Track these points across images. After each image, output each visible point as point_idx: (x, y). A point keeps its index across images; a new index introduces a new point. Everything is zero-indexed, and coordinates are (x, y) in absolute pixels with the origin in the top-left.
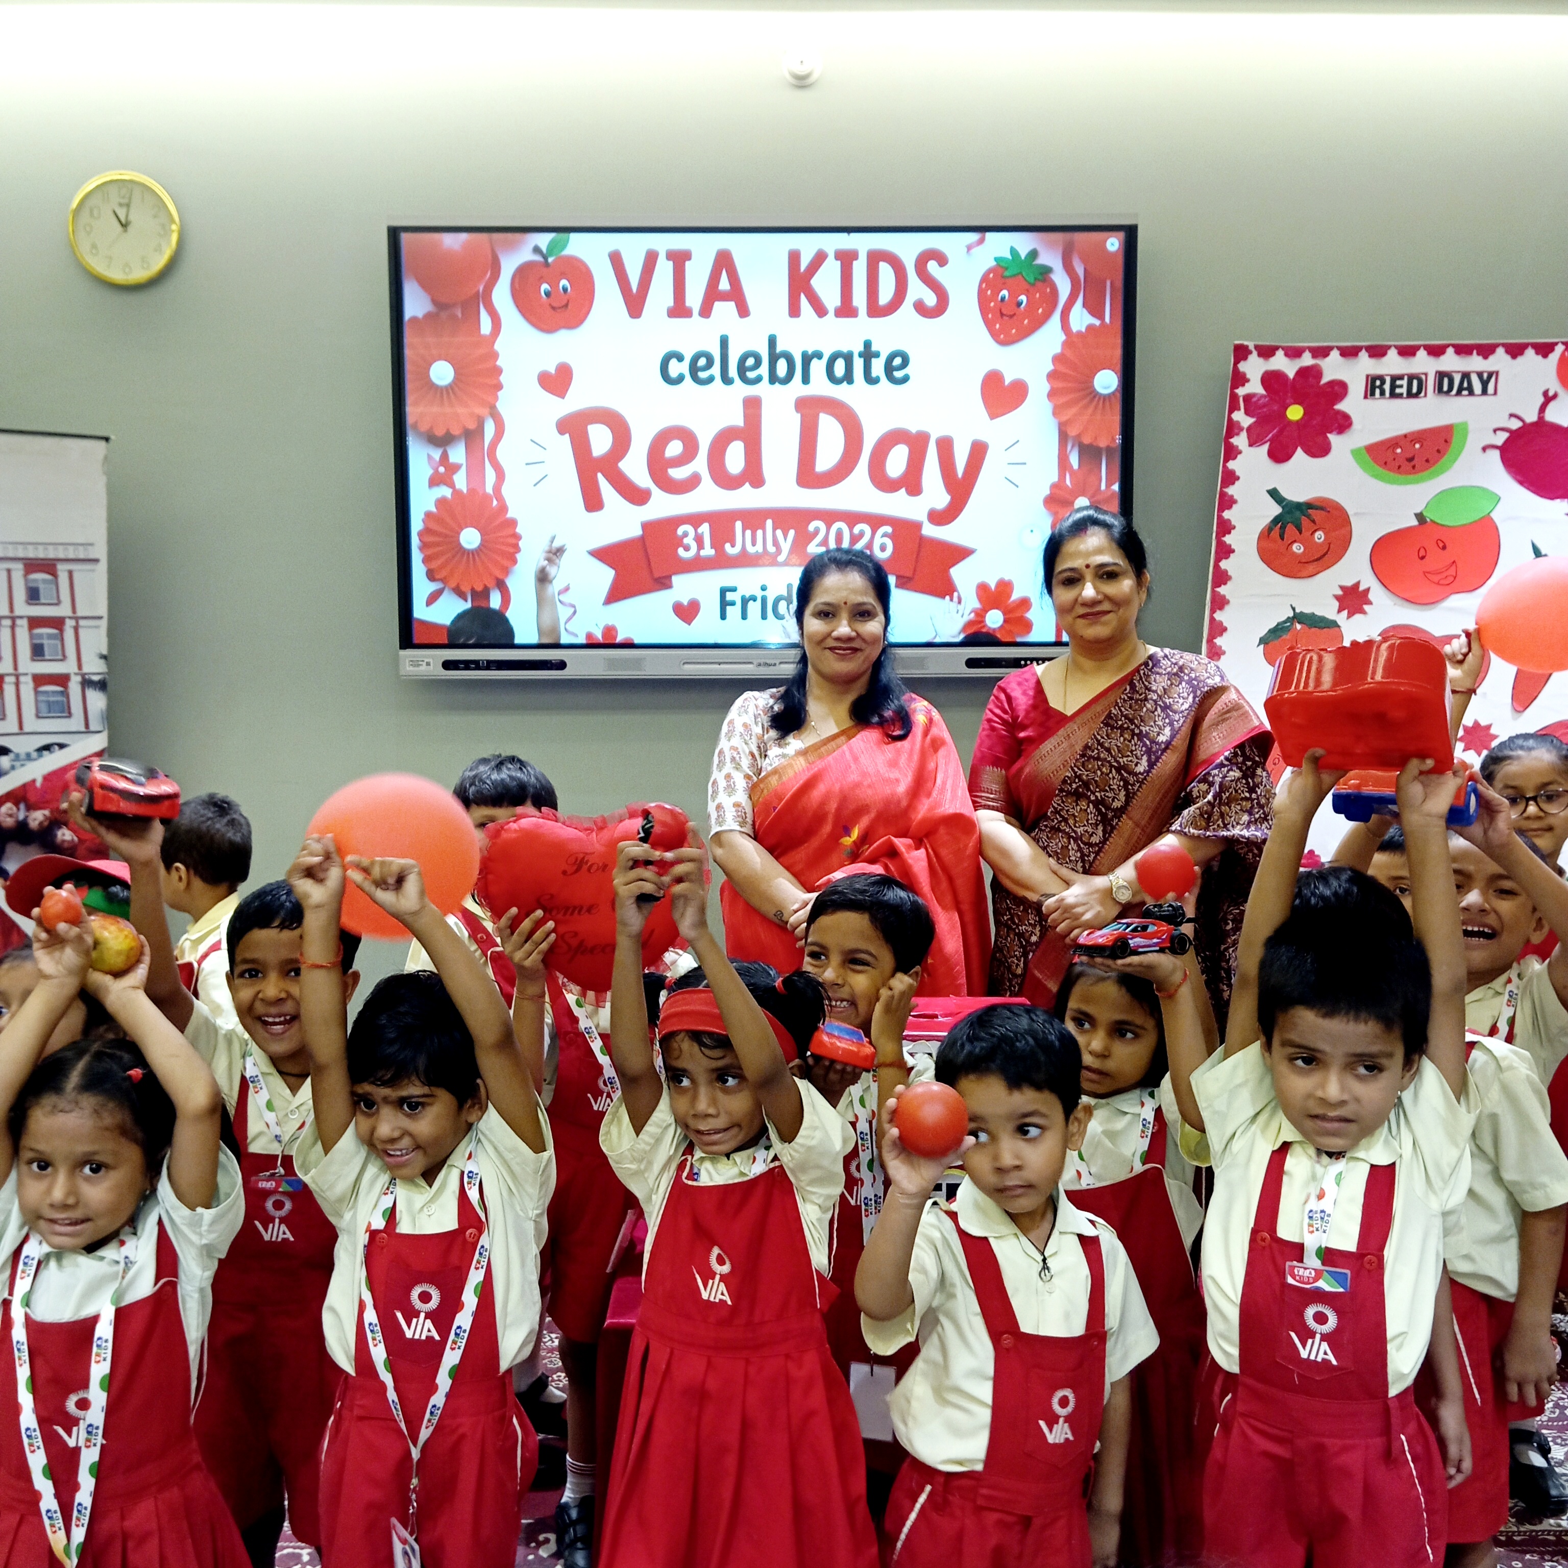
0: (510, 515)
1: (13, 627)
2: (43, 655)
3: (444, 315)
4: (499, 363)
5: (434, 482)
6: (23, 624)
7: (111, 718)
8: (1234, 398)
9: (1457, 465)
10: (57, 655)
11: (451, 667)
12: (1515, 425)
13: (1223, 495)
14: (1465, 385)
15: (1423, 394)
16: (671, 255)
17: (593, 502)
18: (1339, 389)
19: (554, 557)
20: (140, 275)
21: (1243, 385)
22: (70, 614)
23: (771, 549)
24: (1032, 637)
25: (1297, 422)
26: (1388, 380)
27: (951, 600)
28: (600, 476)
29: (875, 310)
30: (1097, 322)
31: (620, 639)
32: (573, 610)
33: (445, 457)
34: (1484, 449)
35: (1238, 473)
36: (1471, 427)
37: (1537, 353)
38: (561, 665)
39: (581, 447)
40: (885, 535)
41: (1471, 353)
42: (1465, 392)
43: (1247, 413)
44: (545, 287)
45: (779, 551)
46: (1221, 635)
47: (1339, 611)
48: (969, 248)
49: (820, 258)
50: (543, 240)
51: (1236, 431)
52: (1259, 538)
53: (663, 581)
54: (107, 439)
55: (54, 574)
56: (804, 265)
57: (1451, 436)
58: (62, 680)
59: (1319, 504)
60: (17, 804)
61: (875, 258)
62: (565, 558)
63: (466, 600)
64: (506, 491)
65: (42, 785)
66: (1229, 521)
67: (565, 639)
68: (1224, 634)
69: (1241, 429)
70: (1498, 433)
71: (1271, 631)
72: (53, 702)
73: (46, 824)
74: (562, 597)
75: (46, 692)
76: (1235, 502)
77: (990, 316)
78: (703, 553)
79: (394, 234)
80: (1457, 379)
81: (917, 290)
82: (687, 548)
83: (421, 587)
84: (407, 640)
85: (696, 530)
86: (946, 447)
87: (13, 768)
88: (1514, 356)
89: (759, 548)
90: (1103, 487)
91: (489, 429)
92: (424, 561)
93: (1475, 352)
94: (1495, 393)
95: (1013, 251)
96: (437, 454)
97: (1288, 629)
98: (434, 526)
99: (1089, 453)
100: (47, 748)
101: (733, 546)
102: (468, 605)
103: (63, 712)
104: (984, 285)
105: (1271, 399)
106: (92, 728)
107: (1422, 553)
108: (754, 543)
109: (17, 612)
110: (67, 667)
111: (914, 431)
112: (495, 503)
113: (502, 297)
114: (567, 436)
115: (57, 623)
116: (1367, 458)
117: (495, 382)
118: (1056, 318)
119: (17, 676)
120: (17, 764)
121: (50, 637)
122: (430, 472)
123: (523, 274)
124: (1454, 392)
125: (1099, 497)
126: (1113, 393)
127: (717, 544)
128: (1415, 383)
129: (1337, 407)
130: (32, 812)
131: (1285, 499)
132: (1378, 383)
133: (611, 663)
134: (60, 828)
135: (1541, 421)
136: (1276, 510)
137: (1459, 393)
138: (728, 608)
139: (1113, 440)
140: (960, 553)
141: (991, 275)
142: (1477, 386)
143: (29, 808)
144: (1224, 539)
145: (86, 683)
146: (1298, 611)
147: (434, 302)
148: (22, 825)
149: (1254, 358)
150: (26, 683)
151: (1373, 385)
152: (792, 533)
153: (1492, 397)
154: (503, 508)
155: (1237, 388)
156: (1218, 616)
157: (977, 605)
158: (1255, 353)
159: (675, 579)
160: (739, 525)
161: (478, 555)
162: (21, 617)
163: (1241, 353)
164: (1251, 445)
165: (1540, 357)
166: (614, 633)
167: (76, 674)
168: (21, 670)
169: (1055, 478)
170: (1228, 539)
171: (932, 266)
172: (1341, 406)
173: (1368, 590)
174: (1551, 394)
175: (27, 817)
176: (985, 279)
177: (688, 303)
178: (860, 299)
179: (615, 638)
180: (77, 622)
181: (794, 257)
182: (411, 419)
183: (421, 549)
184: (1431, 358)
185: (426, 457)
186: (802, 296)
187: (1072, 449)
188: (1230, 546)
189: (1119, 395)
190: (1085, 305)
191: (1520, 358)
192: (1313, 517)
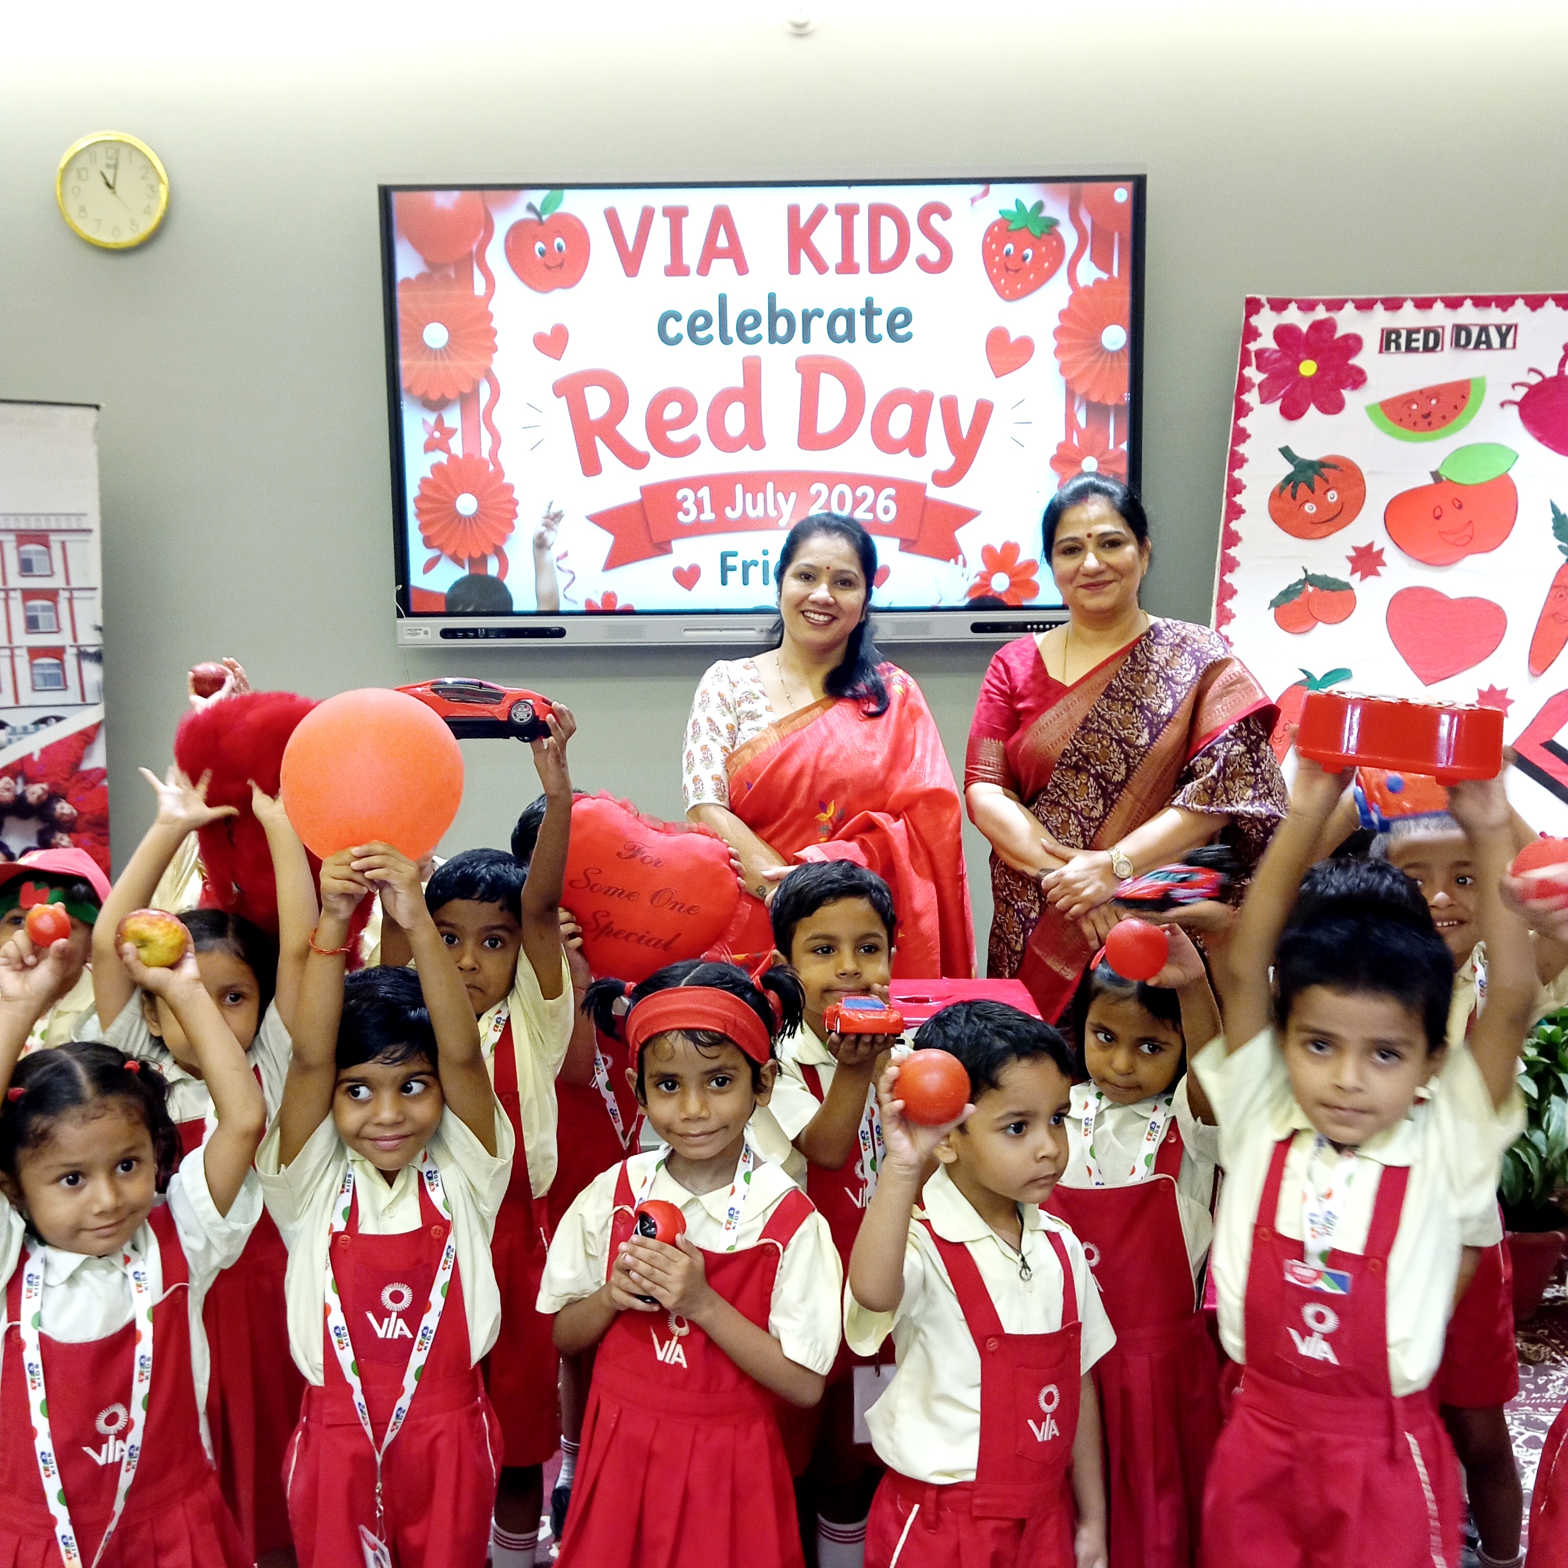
0: (507, 480)
1: (7, 600)
2: (37, 627)
3: (437, 276)
4: (493, 324)
5: (430, 447)
6: (17, 596)
7: (108, 690)
8: (1246, 353)
9: (1475, 421)
10: (52, 627)
11: (450, 635)
12: (1535, 379)
13: (1233, 454)
14: (1483, 338)
15: (1439, 348)
16: (667, 212)
17: (591, 466)
18: (1353, 344)
19: (552, 523)
20: (128, 238)
21: (1255, 340)
22: (64, 585)
23: (772, 513)
24: (1037, 601)
25: (1310, 379)
26: (1404, 334)
27: (956, 563)
28: (598, 440)
29: (877, 266)
30: (1105, 276)
31: (619, 606)
33: (440, 421)
34: (1502, 405)
35: (1249, 431)
36: (1489, 382)
37: (1557, 305)
38: (561, 633)
39: (578, 411)
40: (888, 497)
41: (1489, 305)
42: (1483, 346)
43: (1259, 368)
44: (539, 245)
45: (780, 516)
46: (1231, 597)
47: (1353, 572)
48: (973, 201)
49: (820, 213)
50: (537, 197)
51: (1248, 387)
52: (1271, 497)
53: (663, 546)
54: (97, 407)
55: (47, 545)
56: (804, 219)
57: (1469, 392)
58: (57, 652)
59: (1330, 462)
60: (14, 778)
61: (877, 212)
62: (562, 526)
63: (463, 567)
64: (502, 456)
65: (40, 759)
66: (1239, 481)
67: (563, 607)
68: (1235, 597)
69: (1253, 386)
70: (1517, 388)
71: (1281, 594)
72: (49, 674)
73: (45, 797)
74: (560, 563)
75: (42, 665)
76: (1246, 460)
77: (995, 271)
78: (703, 517)
79: (385, 193)
80: (1475, 332)
81: (920, 244)
82: (687, 513)
83: (418, 554)
84: (404, 609)
85: (696, 495)
86: (950, 406)
87: (10, 742)
88: (1534, 309)
89: (760, 512)
90: (1111, 446)
91: (485, 392)
92: (422, 527)
93: (1493, 304)
94: (1514, 347)
95: (1018, 203)
96: (432, 418)
97: (1300, 592)
98: (431, 493)
99: (1096, 410)
100: (44, 721)
101: (733, 509)
102: (465, 572)
103: (59, 685)
104: (988, 240)
105: (1283, 353)
106: (88, 701)
107: (1438, 513)
108: (755, 506)
109: (11, 585)
110: (63, 639)
111: (917, 390)
112: (491, 467)
113: (495, 256)
114: (564, 398)
115: (51, 595)
116: (1381, 414)
117: (489, 344)
118: (1063, 270)
119: (12, 649)
120: (13, 738)
121: (44, 609)
122: (425, 437)
123: (517, 232)
124: (1472, 345)
125: (1107, 457)
126: (1122, 349)
127: (717, 508)
128: (1432, 336)
129: (1352, 362)
130: (30, 785)
131: (1297, 457)
132: (1393, 337)
133: (611, 629)
134: (58, 801)
135: (1560, 376)
136: (1289, 469)
137: (1477, 347)
138: (729, 573)
139: (1122, 397)
140: (965, 515)
141: (996, 229)
142: (1495, 340)
143: (28, 781)
144: (1235, 499)
145: (82, 655)
146: (1309, 573)
147: (427, 262)
148: (21, 799)
149: (1266, 311)
150: (21, 656)
151: (1389, 340)
152: (793, 496)
153: (1513, 351)
154: (500, 473)
155: (1248, 343)
156: (1228, 578)
157: (982, 568)
158: (1267, 307)
159: (676, 544)
160: (739, 488)
161: (475, 521)
162: (14, 589)
163: (1253, 306)
164: (1262, 402)
165: (1561, 309)
166: (613, 599)
167: (71, 646)
168: (16, 643)
169: (1062, 438)
170: (1238, 499)
171: (935, 220)
172: (1355, 361)
173: (1381, 551)
175: (24, 792)
176: (989, 232)
177: (686, 261)
178: (861, 254)
179: (615, 605)
180: (71, 593)
181: (793, 212)
182: (405, 382)
183: (418, 515)
184: (1449, 312)
185: (421, 421)
186: (802, 252)
187: (1079, 407)
188: (1241, 506)
189: (1127, 352)
190: (1093, 258)
191: (1539, 311)
192: (1326, 476)
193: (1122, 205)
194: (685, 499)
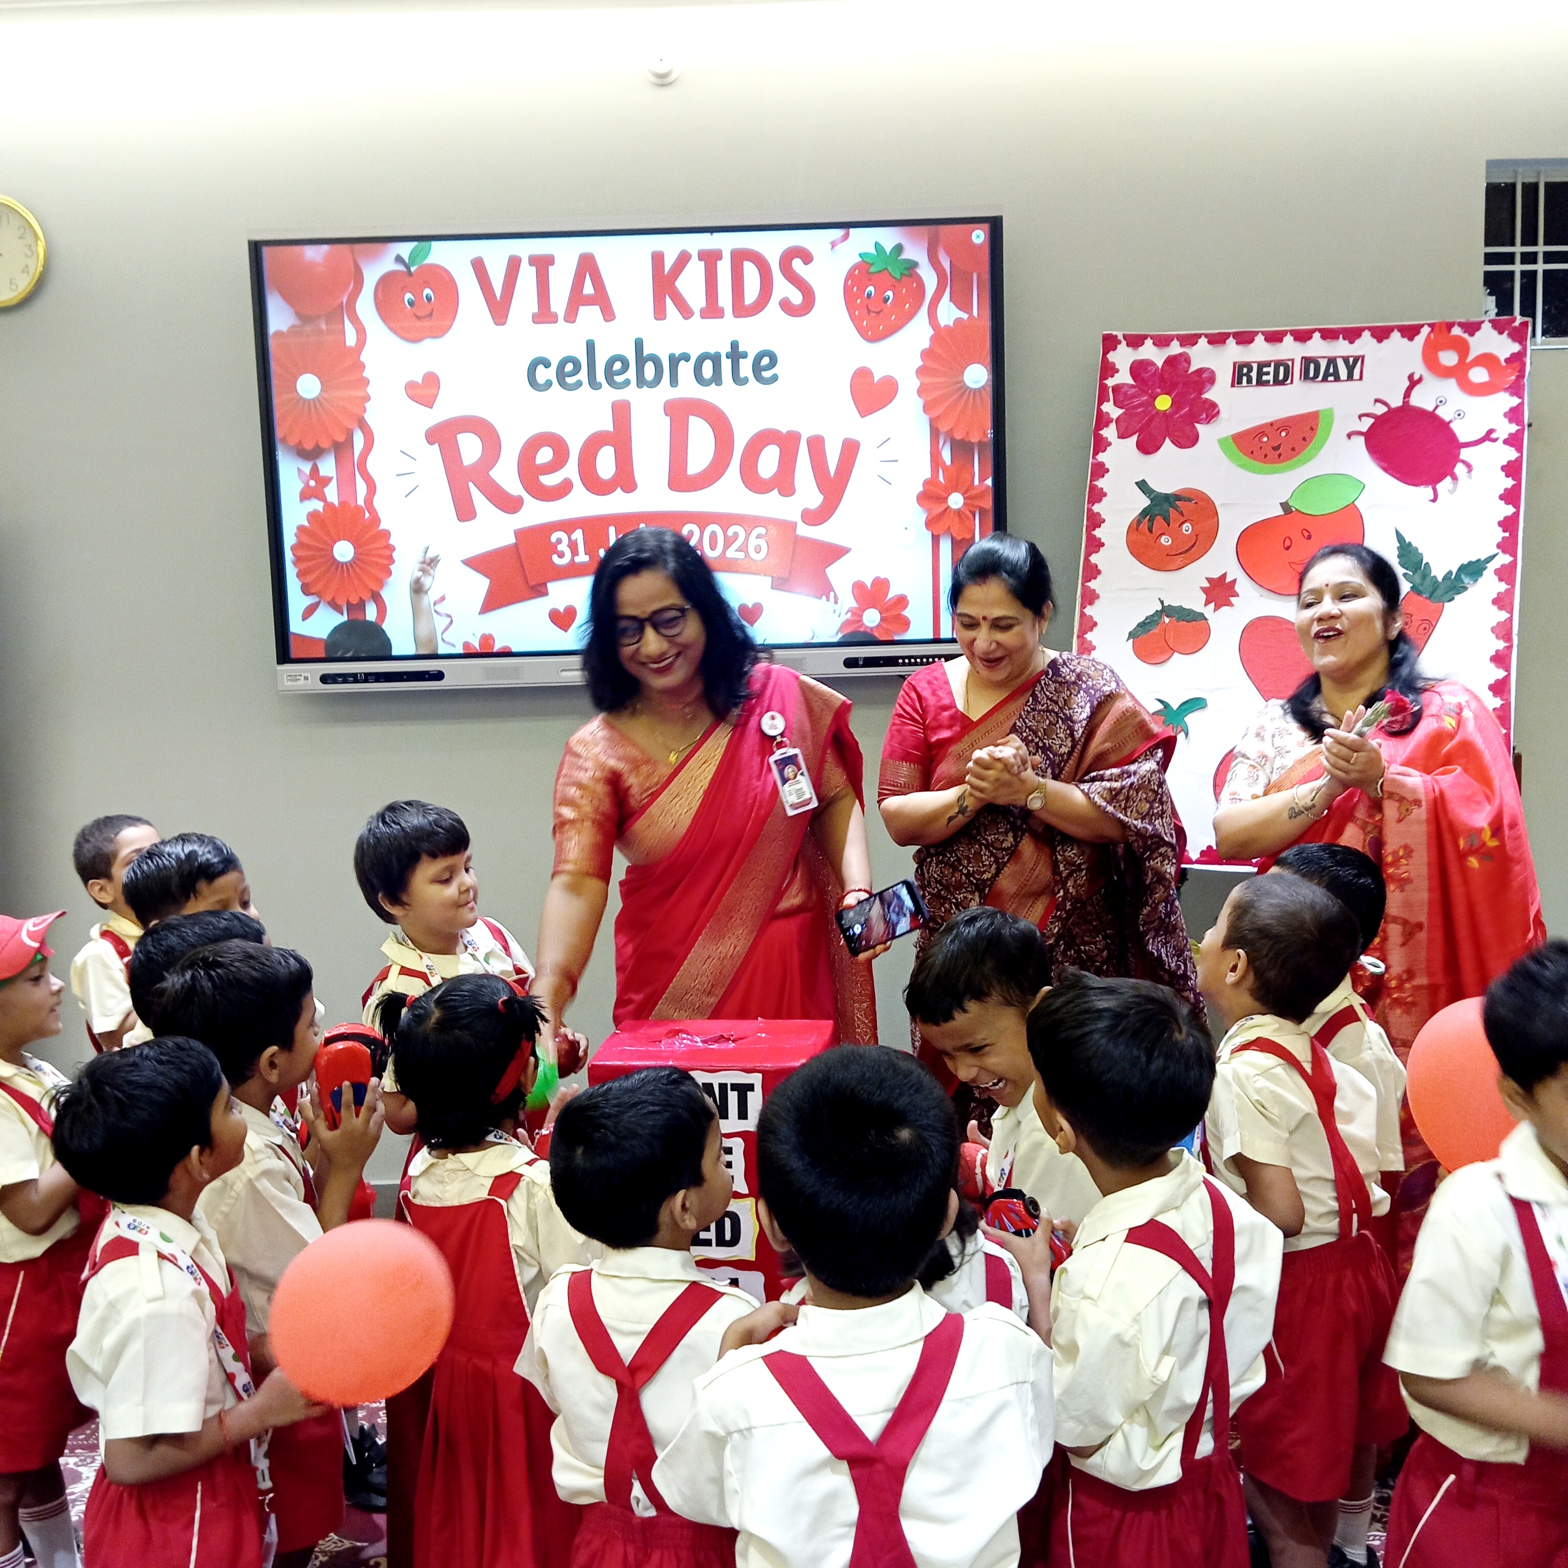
0: (382, 526)
3: (308, 328)
4: (365, 374)
5: (305, 496)
8: (1103, 389)
9: (1323, 452)
11: (330, 680)
12: (1380, 410)
13: (1093, 488)
14: (1331, 371)
15: (1289, 381)
16: (533, 260)
17: (465, 512)
18: (1206, 378)
19: (429, 568)
21: (1113, 376)
24: (908, 636)
25: (1165, 414)
26: (1255, 366)
27: (828, 600)
29: (741, 310)
30: (965, 316)
31: (497, 647)
32: (449, 619)
33: (315, 470)
34: (1349, 436)
35: (1107, 466)
36: (1336, 414)
37: (1403, 336)
38: (439, 676)
39: (451, 457)
40: (759, 536)
41: (1337, 338)
42: (1331, 378)
43: (1115, 404)
44: (408, 296)
46: (1091, 630)
47: (1207, 603)
48: (833, 245)
49: (683, 259)
50: (405, 249)
51: (1106, 423)
52: (1128, 531)
53: (539, 588)
56: (668, 265)
57: (1317, 425)
59: (1184, 495)
61: (739, 257)
62: (439, 568)
63: (342, 614)
64: (377, 502)
66: (1098, 514)
67: (442, 650)
68: (1095, 629)
69: (1111, 421)
70: (1363, 418)
71: (1141, 625)
74: (437, 608)
76: (1105, 495)
77: (857, 313)
78: (577, 559)
79: (256, 248)
80: (1323, 364)
81: (782, 288)
82: (561, 556)
83: (297, 601)
84: (284, 656)
85: (569, 538)
86: (817, 445)
88: (1380, 340)
90: (976, 482)
91: (359, 441)
92: (299, 575)
93: (1341, 336)
94: (1361, 378)
95: (877, 245)
96: (307, 468)
97: (1157, 623)
98: (306, 540)
99: (961, 448)
102: (344, 618)
104: (850, 282)
105: (1140, 388)
107: (1287, 543)
111: (784, 431)
112: (367, 515)
113: (365, 306)
114: (437, 445)
116: (1233, 446)
117: (359, 394)
118: (924, 311)
122: (302, 485)
123: (386, 282)
124: (1320, 378)
125: (973, 492)
126: (984, 387)
127: (591, 550)
128: (1282, 369)
129: (1204, 396)
131: (1153, 491)
132: (1245, 370)
133: (490, 672)
135: (1406, 405)
136: (1145, 502)
137: (1325, 379)
139: (985, 434)
140: (837, 552)
141: (857, 272)
142: (1343, 372)
144: (1094, 533)
146: (1166, 604)
147: (297, 313)
149: (1123, 347)
151: (1240, 373)
153: (1359, 382)
154: (376, 520)
155: (1106, 379)
156: (1089, 611)
157: (854, 604)
158: (1124, 342)
159: (551, 586)
160: (612, 530)
161: (352, 567)
163: (1110, 343)
164: (1120, 437)
165: (1406, 340)
166: (491, 642)
169: (928, 475)
170: (1097, 533)
171: (797, 264)
172: (1210, 395)
173: (1234, 582)
174: (1416, 377)
176: (850, 275)
177: (553, 309)
178: (725, 298)
179: (493, 647)
181: (658, 259)
182: (279, 433)
183: (295, 563)
184: (1298, 344)
185: (296, 471)
186: (667, 298)
187: (944, 443)
188: (1100, 539)
189: (989, 389)
190: (952, 299)
191: (1385, 342)
192: (1182, 509)
193: (980, 246)
194: (559, 541)
